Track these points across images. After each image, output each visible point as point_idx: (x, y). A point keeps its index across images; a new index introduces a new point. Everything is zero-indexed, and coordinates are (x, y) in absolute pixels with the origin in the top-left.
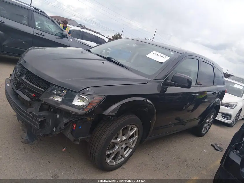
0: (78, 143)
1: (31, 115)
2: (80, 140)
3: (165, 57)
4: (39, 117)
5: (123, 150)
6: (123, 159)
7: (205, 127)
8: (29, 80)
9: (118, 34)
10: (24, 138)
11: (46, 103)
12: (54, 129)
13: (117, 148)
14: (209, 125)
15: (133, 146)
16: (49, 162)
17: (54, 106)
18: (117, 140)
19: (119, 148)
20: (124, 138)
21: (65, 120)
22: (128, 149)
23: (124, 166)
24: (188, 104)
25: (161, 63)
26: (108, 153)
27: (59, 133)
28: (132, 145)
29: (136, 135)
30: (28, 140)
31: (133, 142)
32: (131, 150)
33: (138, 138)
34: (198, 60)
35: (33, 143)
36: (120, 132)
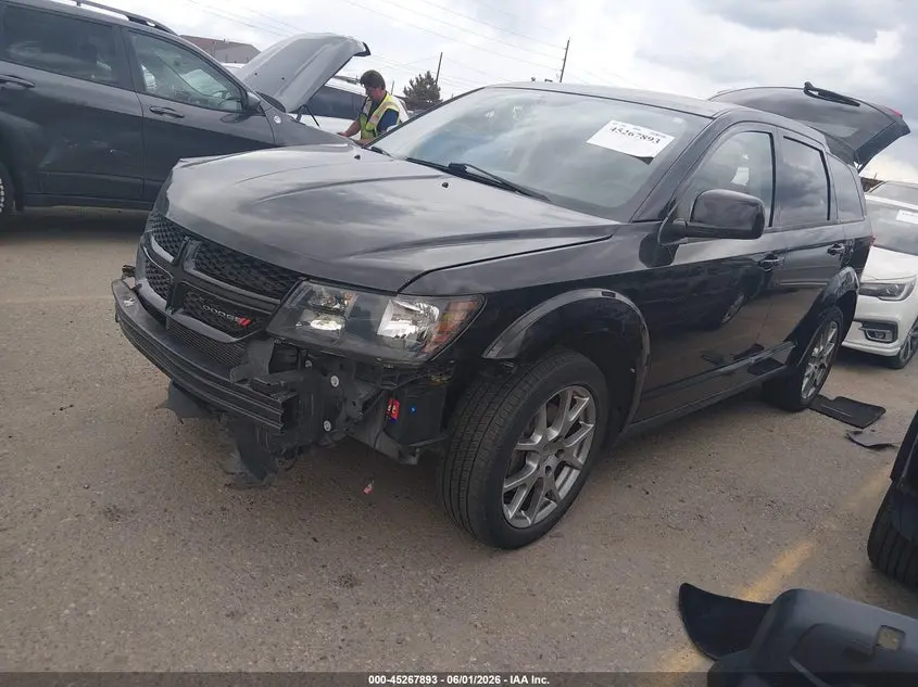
0: (413, 461)
1: (246, 386)
2: (418, 450)
3: (656, 138)
4: (276, 389)
5: (551, 474)
6: (553, 505)
7: (808, 376)
8: (217, 272)
9: (424, 77)
10: (232, 470)
11: (291, 340)
12: (327, 426)
13: (535, 466)
14: (822, 366)
15: (581, 460)
16: (315, 540)
17: (321, 348)
18: (532, 442)
19: (538, 467)
20: (555, 433)
21: (364, 392)
22: (566, 470)
23: (557, 530)
24: (736, 303)
25: (648, 160)
26: (507, 486)
27: (343, 435)
28: (578, 455)
29: (586, 421)
30: (246, 475)
31: (579, 448)
32: (575, 473)
33: (595, 428)
34: (771, 135)
35: (264, 483)
36: (538, 416)
